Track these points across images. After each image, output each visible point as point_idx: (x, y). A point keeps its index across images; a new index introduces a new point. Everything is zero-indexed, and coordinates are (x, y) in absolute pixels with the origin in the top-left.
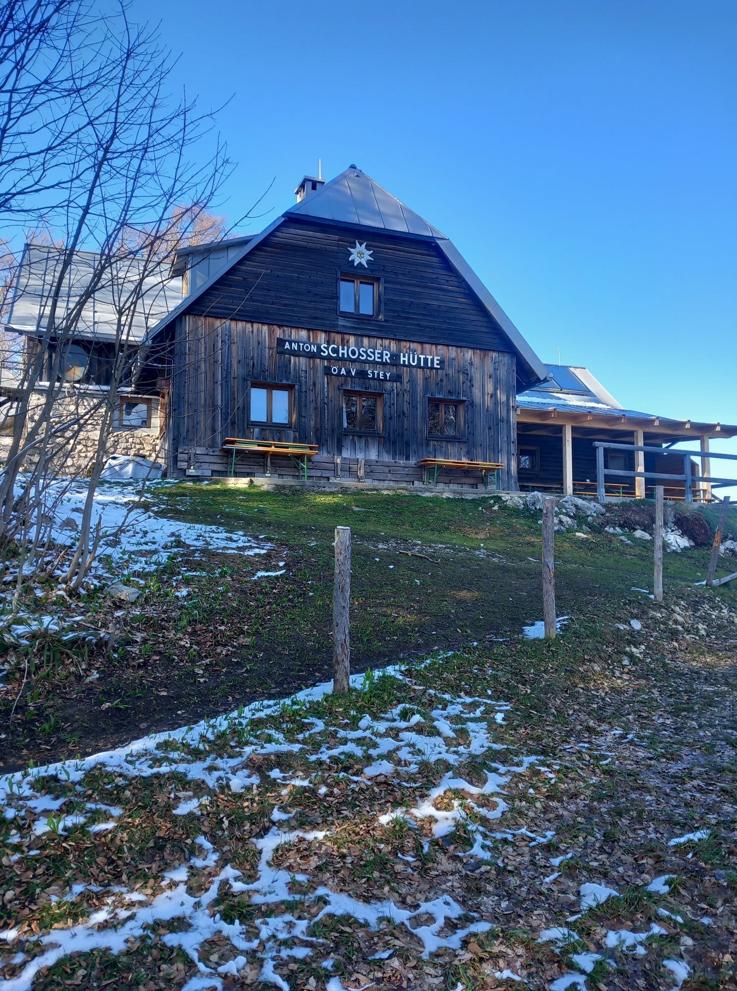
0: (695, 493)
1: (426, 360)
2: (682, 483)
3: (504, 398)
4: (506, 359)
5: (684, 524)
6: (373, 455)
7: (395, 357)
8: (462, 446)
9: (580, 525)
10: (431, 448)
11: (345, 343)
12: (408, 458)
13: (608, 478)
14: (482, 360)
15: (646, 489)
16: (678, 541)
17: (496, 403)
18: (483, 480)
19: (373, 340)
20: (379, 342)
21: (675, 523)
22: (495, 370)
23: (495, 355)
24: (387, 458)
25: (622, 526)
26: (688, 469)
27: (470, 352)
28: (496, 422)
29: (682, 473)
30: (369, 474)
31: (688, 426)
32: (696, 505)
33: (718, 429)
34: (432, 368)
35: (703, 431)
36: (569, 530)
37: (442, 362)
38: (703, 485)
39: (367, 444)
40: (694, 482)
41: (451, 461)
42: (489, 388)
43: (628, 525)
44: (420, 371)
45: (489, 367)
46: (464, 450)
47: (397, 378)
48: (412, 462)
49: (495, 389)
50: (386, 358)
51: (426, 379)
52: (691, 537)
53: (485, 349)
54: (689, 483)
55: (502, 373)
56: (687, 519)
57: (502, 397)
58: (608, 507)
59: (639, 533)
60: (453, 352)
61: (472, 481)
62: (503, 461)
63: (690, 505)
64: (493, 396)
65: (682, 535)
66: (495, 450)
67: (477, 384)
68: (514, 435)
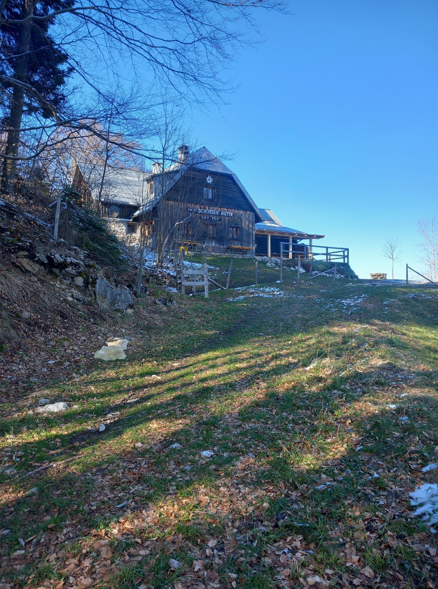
0: (307, 257)
1: (229, 214)
2: (304, 254)
3: (251, 227)
4: (252, 213)
5: (304, 266)
6: (214, 244)
7: (220, 213)
8: (239, 242)
9: (276, 266)
10: (230, 242)
11: (205, 208)
12: (223, 246)
13: (283, 253)
14: (245, 214)
15: (292, 256)
16: (302, 270)
17: (249, 228)
18: (245, 253)
19: (213, 208)
20: (215, 208)
21: (301, 266)
22: (249, 217)
23: (249, 212)
24: (218, 246)
25: (287, 266)
26: (305, 250)
27: (242, 211)
28: (249, 234)
29: (303, 251)
30: (213, 250)
31: (306, 235)
32: (307, 261)
33: (315, 236)
34: (231, 216)
35: (311, 237)
36: (274, 267)
37: (233, 215)
38: (310, 255)
39: (212, 241)
40: (307, 254)
41: (236, 247)
42: (247, 223)
43: (289, 266)
44: (227, 218)
45: (247, 216)
46: (240, 243)
47: (220, 220)
48: (225, 247)
49: (249, 223)
50: (217, 213)
51: (229, 220)
52: (306, 270)
53: (246, 211)
54: (305, 254)
55: (251, 218)
56: (304, 264)
57: (251, 226)
58: (284, 261)
59: (292, 268)
60: (236, 211)
61: (242, 253)
62: (251, 247)
63: (306, 260)
64: (248, 226)
65: (303, 269)
66: (249, 243)
67: (243, 222)
68: (254, 239)
